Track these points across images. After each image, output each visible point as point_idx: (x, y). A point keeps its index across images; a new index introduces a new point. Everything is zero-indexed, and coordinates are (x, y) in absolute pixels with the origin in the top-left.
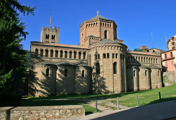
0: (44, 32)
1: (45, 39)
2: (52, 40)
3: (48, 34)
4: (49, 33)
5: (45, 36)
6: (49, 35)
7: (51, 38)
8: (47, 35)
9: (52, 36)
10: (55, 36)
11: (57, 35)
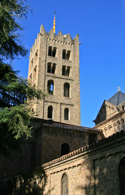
0: (43, 40)
1: (48, 56)
2: (64, 60)
3: (53, 47)
4: (55, 43)
5: (46, 50)
6: (55, 48)
7: (61, 55)
8: (50, 48)
9: (64, 51)
10: (69, 52)
11: (74, 52)
